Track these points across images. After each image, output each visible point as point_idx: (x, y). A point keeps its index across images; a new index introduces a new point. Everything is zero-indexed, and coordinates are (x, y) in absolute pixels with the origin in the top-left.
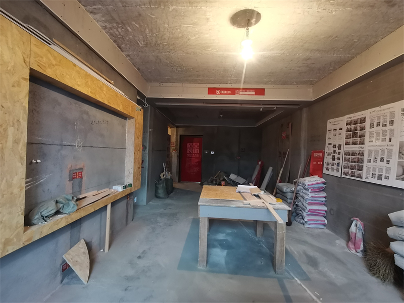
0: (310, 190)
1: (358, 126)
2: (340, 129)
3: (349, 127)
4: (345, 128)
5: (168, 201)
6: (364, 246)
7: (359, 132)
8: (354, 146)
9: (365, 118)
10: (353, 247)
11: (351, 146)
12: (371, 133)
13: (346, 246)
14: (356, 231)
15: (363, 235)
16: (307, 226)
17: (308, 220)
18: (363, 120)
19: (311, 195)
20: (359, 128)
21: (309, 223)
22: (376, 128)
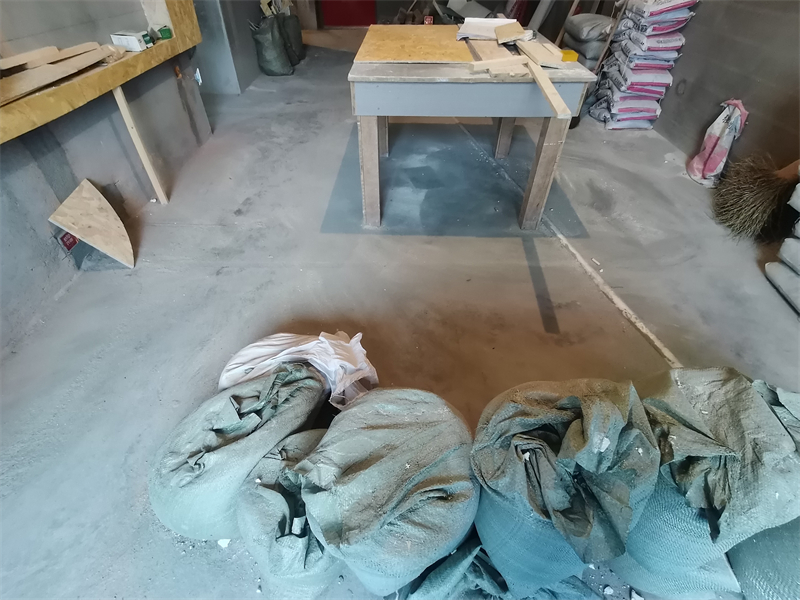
0: (649, 31)
5: (294, 82)
6: (726, 165)
10: (701, 167)
13: (683, 165)
14: (723, 131)
15: (735, 141)
16: (612, 125)
17: (620, 110)
19: (647, 43)
21: (618, 117)
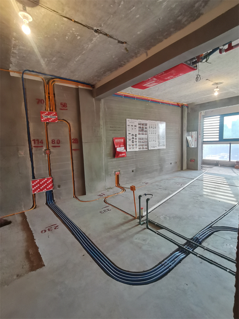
1: (144, 126)
2: (135, 126)
3: (140, 126)
4: (138, 126)
7: (145, 130)
8: (142, 135)
9: (147, 124)
11: (141, 135)
12: (149, 130)
18: (146, 125)
20: (144, 128)
22: (151, 129)
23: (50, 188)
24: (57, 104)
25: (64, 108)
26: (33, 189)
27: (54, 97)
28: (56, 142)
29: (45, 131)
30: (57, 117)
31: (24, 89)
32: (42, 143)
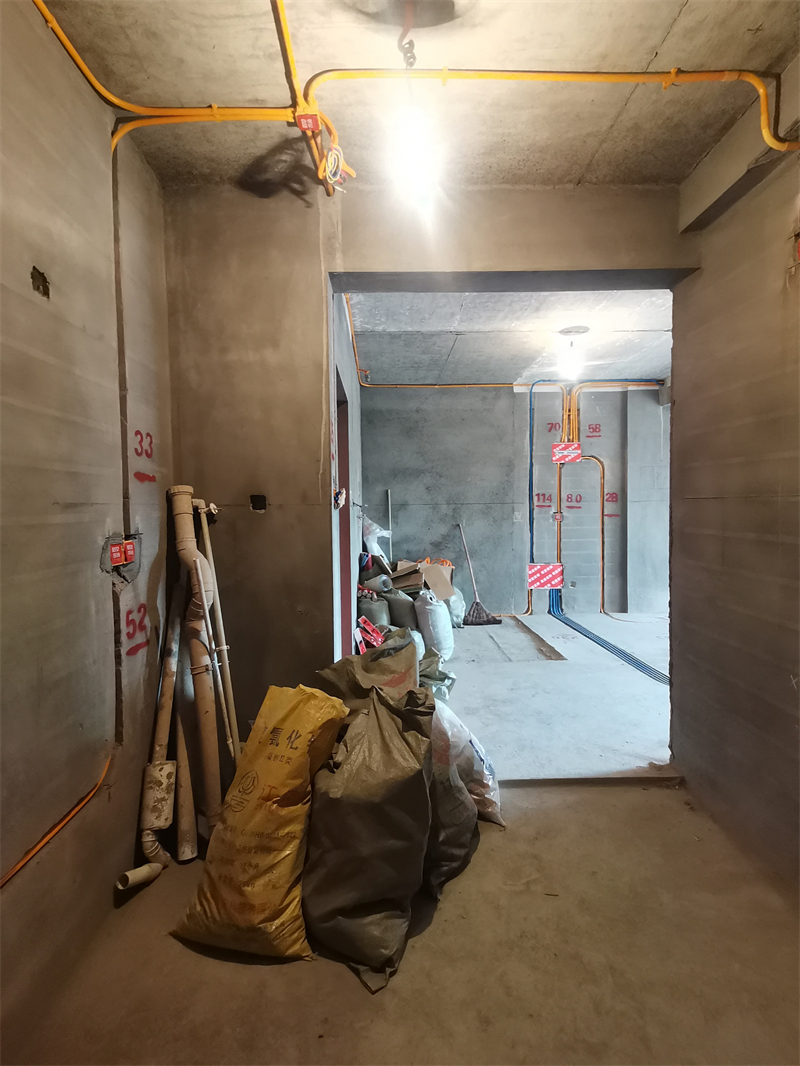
23: (556, 585)
24: (581, 429)
25: (594, 434)
26: (530, 581)
27: (578, 415)
28: (574, 498)
29: (557, 478)
30: (579, 452)
31: (532, 410)
32: (551, 500)
